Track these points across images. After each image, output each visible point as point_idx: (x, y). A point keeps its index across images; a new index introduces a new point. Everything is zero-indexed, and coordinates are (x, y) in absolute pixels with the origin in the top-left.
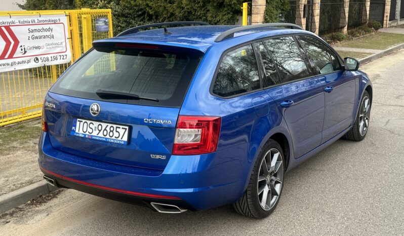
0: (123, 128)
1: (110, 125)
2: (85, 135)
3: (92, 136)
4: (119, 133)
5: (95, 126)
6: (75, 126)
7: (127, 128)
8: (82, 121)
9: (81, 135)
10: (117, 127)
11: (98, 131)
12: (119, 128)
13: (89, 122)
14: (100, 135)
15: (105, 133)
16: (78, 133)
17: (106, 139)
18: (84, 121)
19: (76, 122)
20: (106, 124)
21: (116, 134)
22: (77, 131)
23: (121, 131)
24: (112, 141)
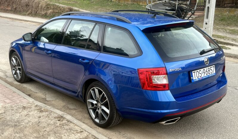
0: (213, 67)
1: (208, 68)
2: (199, 79)
3: (202, 77)
4: (212, 70)
5: (202, 71)
6: (192, 76)
7: (214, 66)
8: (195, 72)
9: (197, 80)
10: (211, 68)
11: (203, 74)
12: (211, 67)
13: (198, 71)
14: (205, 76)
15: (207, 74)
16: (195, 80)
17: (208, 76)
18: (196, 71)
19: (192, 74)
20: (206, 68)
21: (211, 71)
22: (194, 79)
23: (212, 69)
24: (211, 75)
